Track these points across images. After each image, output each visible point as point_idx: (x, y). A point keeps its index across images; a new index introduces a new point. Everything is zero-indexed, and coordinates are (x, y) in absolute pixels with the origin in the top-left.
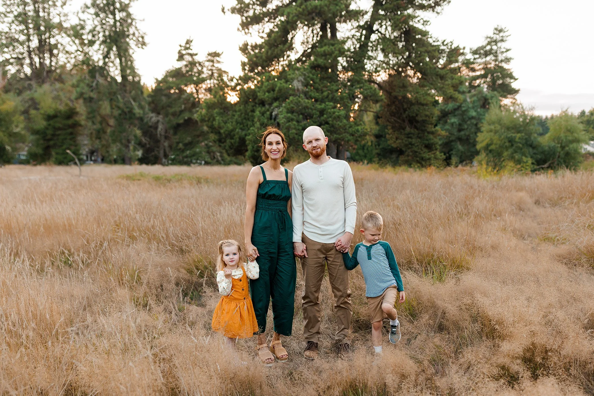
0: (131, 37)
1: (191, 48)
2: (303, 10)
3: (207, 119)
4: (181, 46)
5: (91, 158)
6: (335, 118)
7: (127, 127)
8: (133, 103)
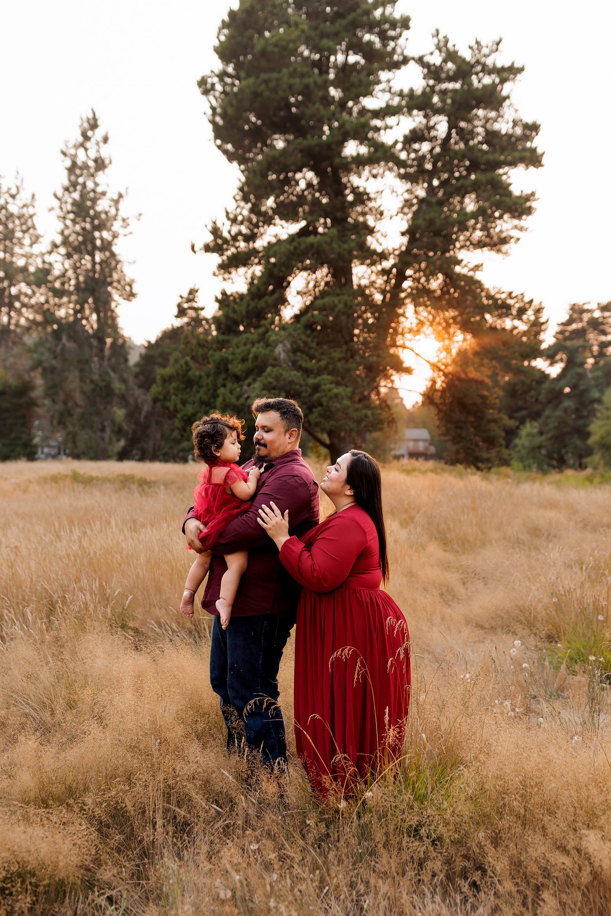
0: (115, 284)
1: (196, 299)
2: (295, 248)
3: (161, 397)
4: (181, 297)
5: (65, 451)
6: (331, 398)
7: (102, 408)
8: (112, 374)
